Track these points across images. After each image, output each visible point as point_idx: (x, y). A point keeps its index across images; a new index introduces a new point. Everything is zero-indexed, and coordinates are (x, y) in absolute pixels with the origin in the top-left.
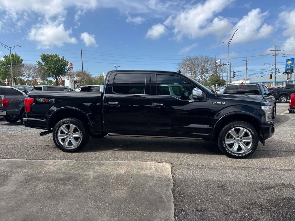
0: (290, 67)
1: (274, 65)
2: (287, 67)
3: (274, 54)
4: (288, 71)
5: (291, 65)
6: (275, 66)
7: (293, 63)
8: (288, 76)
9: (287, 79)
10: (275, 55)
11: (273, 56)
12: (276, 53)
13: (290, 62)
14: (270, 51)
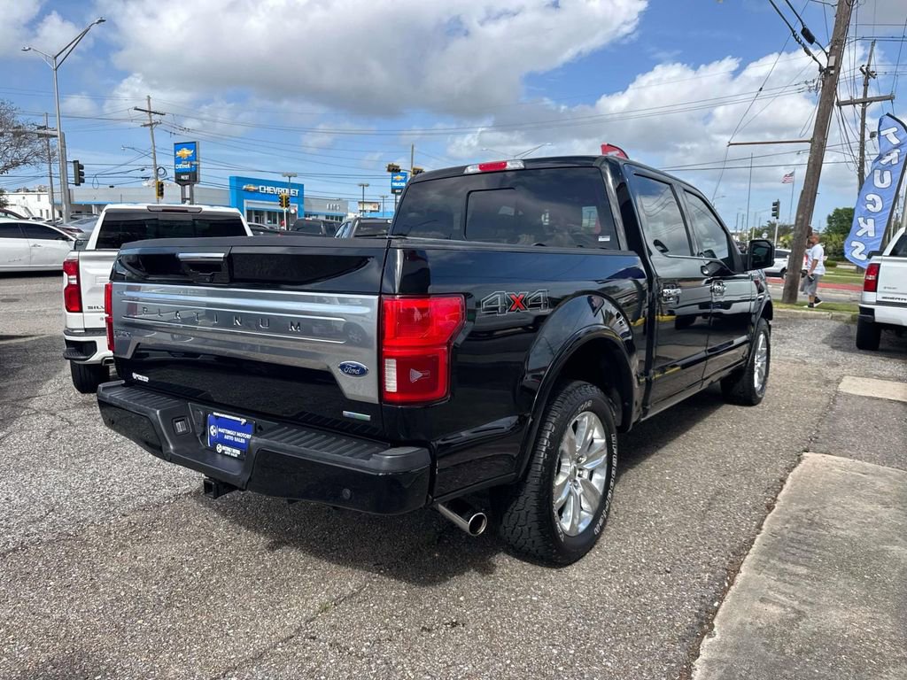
0: (188, 166)
1: (152, 155)
2: (180, 166)
3: (149, 122)
4: (183, 177)
5: (189, 159)
6: (155, 158)
7: (195, 154)
8: (183, 192)
9: (182, 199)
10: (151, 125)
11: (145, 126)
12: (153, 118)
13: (186, 152)
14: (136, 109)
